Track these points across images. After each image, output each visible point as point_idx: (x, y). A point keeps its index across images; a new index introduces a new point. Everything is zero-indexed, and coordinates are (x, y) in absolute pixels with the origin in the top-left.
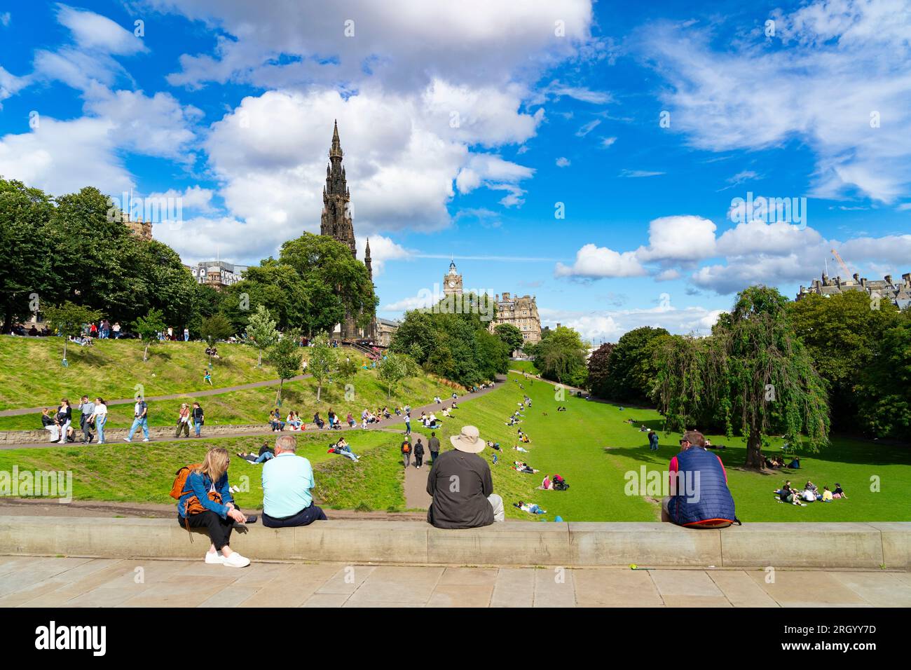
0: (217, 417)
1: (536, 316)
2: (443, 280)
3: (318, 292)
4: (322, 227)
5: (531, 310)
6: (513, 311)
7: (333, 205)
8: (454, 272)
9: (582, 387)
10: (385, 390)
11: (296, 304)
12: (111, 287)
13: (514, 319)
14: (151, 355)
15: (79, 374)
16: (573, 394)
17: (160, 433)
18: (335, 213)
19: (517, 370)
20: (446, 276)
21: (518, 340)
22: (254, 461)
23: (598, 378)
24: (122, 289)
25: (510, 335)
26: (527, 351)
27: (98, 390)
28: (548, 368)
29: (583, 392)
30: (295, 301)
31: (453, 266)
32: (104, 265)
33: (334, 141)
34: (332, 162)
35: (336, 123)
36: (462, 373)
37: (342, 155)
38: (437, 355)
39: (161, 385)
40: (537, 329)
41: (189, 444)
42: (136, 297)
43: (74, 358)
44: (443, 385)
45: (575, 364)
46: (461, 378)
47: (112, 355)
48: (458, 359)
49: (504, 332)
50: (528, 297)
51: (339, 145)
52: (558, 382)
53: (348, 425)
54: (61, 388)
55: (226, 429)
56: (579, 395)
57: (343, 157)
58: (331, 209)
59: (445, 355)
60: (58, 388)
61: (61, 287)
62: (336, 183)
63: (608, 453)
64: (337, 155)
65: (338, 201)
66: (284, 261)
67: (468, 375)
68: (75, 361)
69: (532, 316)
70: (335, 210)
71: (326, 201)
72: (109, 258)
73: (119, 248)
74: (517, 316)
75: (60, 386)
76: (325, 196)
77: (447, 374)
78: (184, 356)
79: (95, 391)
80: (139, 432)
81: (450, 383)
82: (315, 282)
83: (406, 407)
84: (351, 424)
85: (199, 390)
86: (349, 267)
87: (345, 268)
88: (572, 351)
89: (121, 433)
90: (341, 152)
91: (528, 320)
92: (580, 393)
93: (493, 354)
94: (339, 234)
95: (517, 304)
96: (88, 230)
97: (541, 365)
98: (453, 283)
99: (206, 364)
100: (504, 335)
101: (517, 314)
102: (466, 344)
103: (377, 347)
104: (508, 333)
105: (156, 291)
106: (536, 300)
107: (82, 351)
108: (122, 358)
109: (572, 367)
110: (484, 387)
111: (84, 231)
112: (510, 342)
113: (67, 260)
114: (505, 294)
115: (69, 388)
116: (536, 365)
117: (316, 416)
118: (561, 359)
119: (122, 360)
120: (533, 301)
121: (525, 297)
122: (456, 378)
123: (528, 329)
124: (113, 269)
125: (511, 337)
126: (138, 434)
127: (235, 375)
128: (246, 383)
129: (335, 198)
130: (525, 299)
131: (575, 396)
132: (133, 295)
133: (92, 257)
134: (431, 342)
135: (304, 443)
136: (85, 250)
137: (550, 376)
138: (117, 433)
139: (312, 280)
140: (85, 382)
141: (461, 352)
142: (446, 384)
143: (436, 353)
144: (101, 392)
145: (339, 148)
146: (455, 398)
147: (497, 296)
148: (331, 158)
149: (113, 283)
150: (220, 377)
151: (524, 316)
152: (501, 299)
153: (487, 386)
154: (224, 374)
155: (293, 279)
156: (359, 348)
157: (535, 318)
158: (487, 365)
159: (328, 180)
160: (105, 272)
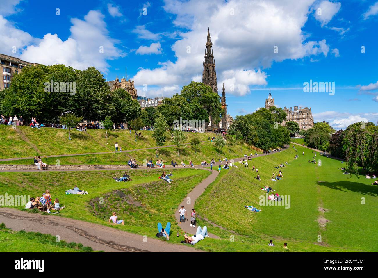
0: (121, 161)
1: (311, 117)
2: (265, 102)
3: (197, 108)
4: (203, 79)
5: (308, 114)
6: (299, 115)
7: (208, 68)
8: (270, 97)
9: (328, 151)
10: (217, 150)
11: (185, 114)
12: (100, 108)
13: (299, 119)
14: (109, 135)
15: (74, 143)
16: (321, 155)
17: (89, 167)
18: (208, 72)
19: (296, 143)
20: (266, 100)
21: (297, 129)
22: (119, 181)
23: (334, 147)
24: (105, 109)
25: (293, 126)
26: (301, 134)
27: (80, 149)
28: (311, 142)
29: (327, 153)
30: (185, 112)
31: (270, 95)
32: (96, 99)
33: (208, 38)
34: (207, 48)
35: (209, 29)
36: (263, 144)
37: (211, 45)
38: (251, 135)
39: (110, 148)
40: (310, 123)
41: (90, 173)
42: (111, 112)
43: (74, 136)
44: (252, 149)
45: (325, 140)
46: (262, 146)
47: (93, 135)
48: (261, 137)
49: (290, 125)
50: (307, 108)
51: (210, 40)
52: (316, 149)
53: (190, 166)
54: (65, 148)
55: (123, 166)
56: (324, 155)
57: (212, 46)
58: (207, 70)
59: (254, 136)
60: (63, 148)
61: (79, 108)
62: (209, 58)
63: (318, 184)
64: (209, 45)
65: (210, 67)
66: (182, 95)
67: (265, 144)
68: (75, 137)
69: (309, 117)
70: (208, 70)
71: (204, 67)
72: (98, 96)
73: (102, 91)
74: (300, 117)
75: (64, 147)
76: (204, 65)
77: (255, 144)
78: (125, 136)
79: (78, 150)
80: (79, 167)
81: (255, 148)
82: (196, 104)
83: (226, 159)
84: (191, 165)
85: (126, 150)
86: (210, 96)
87: (208, 97)
88: (324, 134)
89: (71, 167)
90: (211, 43)
91: (306, 119)
92: (325, 154)
93: (281, 135)
94: (210, 82)
95: (301, 112)
96: (90, 85)
97: (307, 140)
98: (270, 103)
99: (134, 139)
100: (290, 127)
101: (301, 116)
102: (265, 130)
103: (225, 132)
104: (292, 125)
105: (120, 109)
106: (311, 110)
107: (79, 134)
108: (96, 136)
109: (323, 142)
110: (275, 150)
111: (89, 85)
112: (293, 130)
113: (80, 97)
114: (296, 107)
115: (68, 148)
116: (305, 141)
117: (173, 161)
118: (318, 138)
119: (96, 137)
120: (309, 110)
121: (305, 108)
122: (259, 146)
123: (306, 123)
124: (100, 100)
125: (293, 127)
126: (78, 167)
127: (146, 144)
128: (150, 147)
129: (208, 65)
130: (305, 109)
131: (322, 156)
132: (109, 111)
133: (92, 96)
134: (247, 130)
135: (153, 174)
136: (89, 93)
137: (312, 146)
138: (68, 167)
139: (195, 103)
140: (75, 146)
141: (262, 135)
142: (254, 149)
143: (250, 135)
144: (81, 150)
145: (210, 41)
146: (257, 155)
147: (291, 108)
148: (206, 47)
149: (100, 106)
150: (139, 144)
151: (304, 117)
152: (293, 109)
153: (278, 150)
154: (141, 143)
155: (184, 103)
156: (215, 132)
157: (310, 118)
158: (277, 141)
159: (205, 57)
160: (97, 102)
